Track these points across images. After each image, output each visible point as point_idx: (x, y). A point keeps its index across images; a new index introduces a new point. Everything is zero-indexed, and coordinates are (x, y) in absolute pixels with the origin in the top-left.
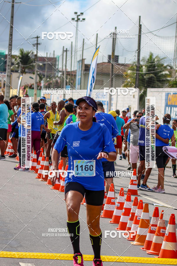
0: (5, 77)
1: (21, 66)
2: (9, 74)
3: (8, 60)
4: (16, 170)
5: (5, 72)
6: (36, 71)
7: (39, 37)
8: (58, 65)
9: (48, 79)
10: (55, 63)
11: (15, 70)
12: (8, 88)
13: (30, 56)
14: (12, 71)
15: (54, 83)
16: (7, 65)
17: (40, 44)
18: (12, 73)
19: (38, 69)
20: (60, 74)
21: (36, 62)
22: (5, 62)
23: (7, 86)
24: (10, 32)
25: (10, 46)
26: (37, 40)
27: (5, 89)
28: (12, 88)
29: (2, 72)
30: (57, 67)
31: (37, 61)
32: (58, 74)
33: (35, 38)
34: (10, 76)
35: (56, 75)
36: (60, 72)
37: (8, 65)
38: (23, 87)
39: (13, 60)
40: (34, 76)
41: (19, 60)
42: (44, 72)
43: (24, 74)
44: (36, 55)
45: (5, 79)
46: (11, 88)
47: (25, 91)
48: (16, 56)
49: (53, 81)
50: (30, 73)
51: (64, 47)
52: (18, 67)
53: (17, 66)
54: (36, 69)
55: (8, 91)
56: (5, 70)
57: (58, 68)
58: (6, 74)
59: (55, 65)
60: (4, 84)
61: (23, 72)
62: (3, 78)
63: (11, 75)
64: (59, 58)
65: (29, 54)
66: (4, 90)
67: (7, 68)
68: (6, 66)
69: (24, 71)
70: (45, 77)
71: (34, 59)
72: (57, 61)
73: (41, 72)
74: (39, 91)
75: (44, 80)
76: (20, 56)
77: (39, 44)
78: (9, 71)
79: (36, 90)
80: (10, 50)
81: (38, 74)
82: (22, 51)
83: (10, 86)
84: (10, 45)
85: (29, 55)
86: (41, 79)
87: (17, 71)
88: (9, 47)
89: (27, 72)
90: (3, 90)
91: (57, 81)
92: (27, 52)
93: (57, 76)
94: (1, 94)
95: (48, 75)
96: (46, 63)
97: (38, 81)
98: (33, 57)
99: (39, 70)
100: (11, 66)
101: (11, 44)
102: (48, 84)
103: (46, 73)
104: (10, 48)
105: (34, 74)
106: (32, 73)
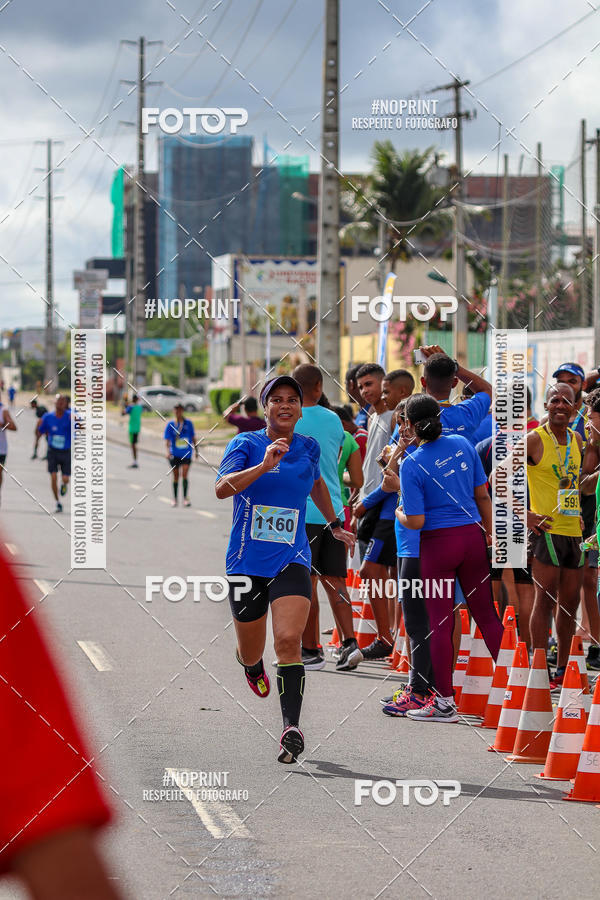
0: (314, 282)
1: (386, 225)
2: (331, 266)
3: (322, 201)
4: (393, 715)
5: (309, 258)
6: (459, 246)
7: (467, 83)
8: (561, 209)
9: (519, 282)
10: (544, 202)
11: (356, 248)
12: (329, 331)
13: (428, 178)
14: (346, 251)
15: (546, 298)
16: (320, 222)
17: (472, 114)
18: (346, 260)
19: (467, 233)
20: (570, 254)
21: (454, 201)
22: (311, 211)
23: (324, 322)
24: (328, 67)
25: (330, 134)
26: (457, 100)
27: (318, 341)
28: (347, 333)
29: (297, 258)
30: (555, 221)
31: (461, 197)
32: (562, 254)
33: (448, 88)
34: (338, 275)
35: (555, 257)
36: (573, 241)
37: (326, 226)
38: (402, 327)
39: (349, 198)
40: (448, 269)
41: (372, 197)
42: (499, 247)
43: (400, 264)
44: (454, 171)
45: (316, 289)
46: (342, 331)
47: (413, 340)
48: (357, 178)
49: (541, 289)
50: (429, 255)
51: (583, 123)
52: (374, 230)
53: (365, 225)
54: (458, 235)
55: (329, 345)
56: (310, 248)
57: (559, 227)
58: (318, 268)
59: (547, 211)
60: (311, 317)
61: (398, 254)
62: (303, 286)
63: (342, 270)
64: (561, 176)
65: (419, 166)
66: (312, 342)
67: (320, 237)
68: (315, 231)
69: (403, 247)
70: (504, 270)
71: (446, 190)
72: (556, 190)
73: (483, 249)
74: (476, 338)
75: (496, 285)
76: (381, 179)
77: (467, 115)
78: (332, 249)
79: (463, 335)
80: (332, 151)
81: (468, 259)
82: (390, 153)
83: (337, 324)
84: (331, 128)
85: (421, 171)
86: (482, 278)
87: (366, 252)
88: (326, 140)
89: (415, 253)
90: (308, 340)
91: (559, 289)
92: (412, 156)
93: (562, 266)
94: (298, 362)
95: (516, 260)
96: (503, 203)
97: (470, 292)
98: (442, 181)
99: (470, 241)
100: (338, 228)
101: (331, 121)
102: (518, 305)
103: (504, 254)
104: (331, 144)
105: (449, 256)
106: (440, 256)
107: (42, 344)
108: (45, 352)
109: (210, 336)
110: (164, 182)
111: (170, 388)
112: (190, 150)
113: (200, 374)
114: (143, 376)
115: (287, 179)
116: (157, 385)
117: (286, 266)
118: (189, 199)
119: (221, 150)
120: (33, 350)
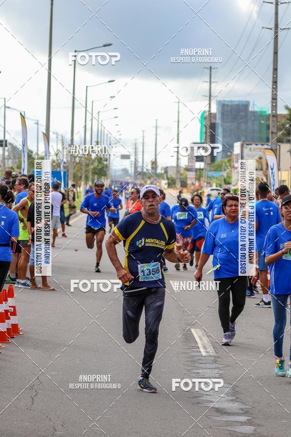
2: (274, 147)
3: (271, 124)
5: (267, 143)
14: (280, 141)
16: (270, 131)
18: (280, 144)
22: (268, 127)
24: (273, 77)
25: (274, 101)
29: (264, 143)
34: (277, 149)
37: (272, 133)
56: (267, 140)
67: (270, 136)
78: (275, 140)
80: (275, 107)
84: (274, 99)
101: (275, 97)
104: (274, 104)
107: (175, 172)
108: (176, 175)
109: (233, 170)
110: (218, 116)
111: (219, 188)
112: (228, 105)
113: (229, 183)
114: (209, 184)
115: (261, 116)
116: (214, 187)
117: (259, 146)
118: (227, 122)
119: (238, 105)
120: (172, 174)
